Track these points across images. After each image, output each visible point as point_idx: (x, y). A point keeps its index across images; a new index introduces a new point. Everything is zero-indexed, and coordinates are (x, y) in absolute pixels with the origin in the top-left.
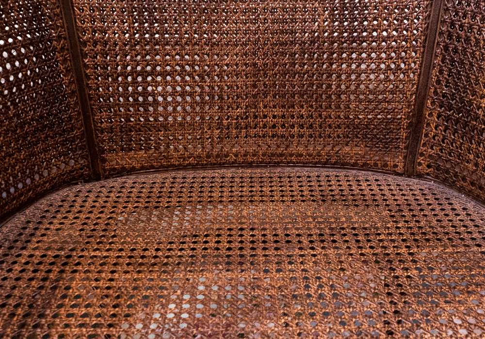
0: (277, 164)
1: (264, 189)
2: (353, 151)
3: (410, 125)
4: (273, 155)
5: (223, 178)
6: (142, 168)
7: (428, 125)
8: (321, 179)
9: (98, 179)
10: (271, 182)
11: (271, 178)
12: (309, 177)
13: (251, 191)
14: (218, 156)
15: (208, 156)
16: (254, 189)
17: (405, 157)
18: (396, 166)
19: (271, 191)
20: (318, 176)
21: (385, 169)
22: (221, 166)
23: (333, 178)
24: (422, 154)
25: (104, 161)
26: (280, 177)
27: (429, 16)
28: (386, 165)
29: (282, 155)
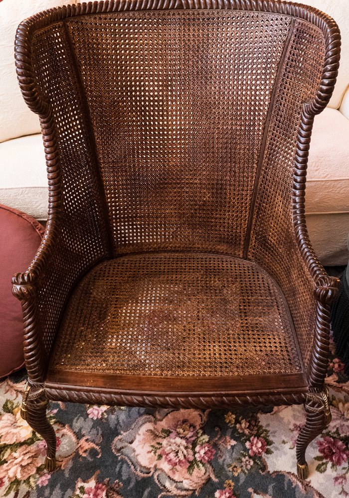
0: (189, 251)
1: (182, 265)
2: (222, 247)
3: (245, 239)
4: (187, 248)
5: (165, 258)
6: (131, 253)
7: (252, 240)
8: (207, 260)
9: (113, 259)
10: (186, 261)
11: (186, 259)
12: (202, 259)
13: (177, 266)
14: (163, 248)
15: (159, 248)
16: (178, 265)
17: (243, 252)
18: (239, 255)
19: (185, 266)
20: (206, 258)
21: (234, 256)
22: (165, 251)
23: (212, 259)
24: (250, 252)
25: (116, 251)
26: (190, 259)
27: (252, 198)
28: (235, 254)
29: (191, 248)
